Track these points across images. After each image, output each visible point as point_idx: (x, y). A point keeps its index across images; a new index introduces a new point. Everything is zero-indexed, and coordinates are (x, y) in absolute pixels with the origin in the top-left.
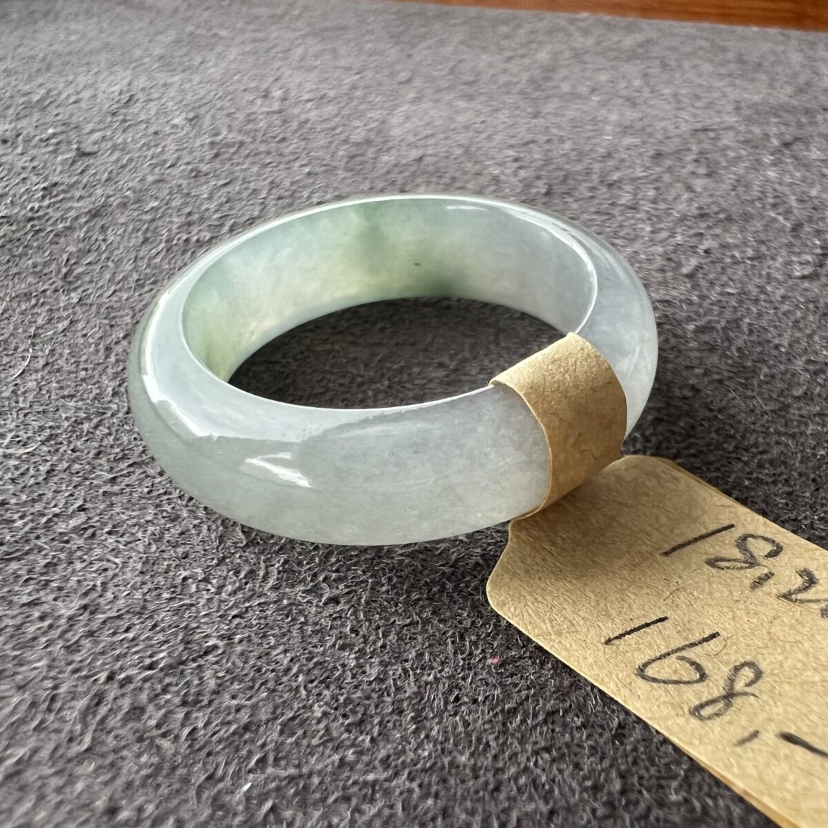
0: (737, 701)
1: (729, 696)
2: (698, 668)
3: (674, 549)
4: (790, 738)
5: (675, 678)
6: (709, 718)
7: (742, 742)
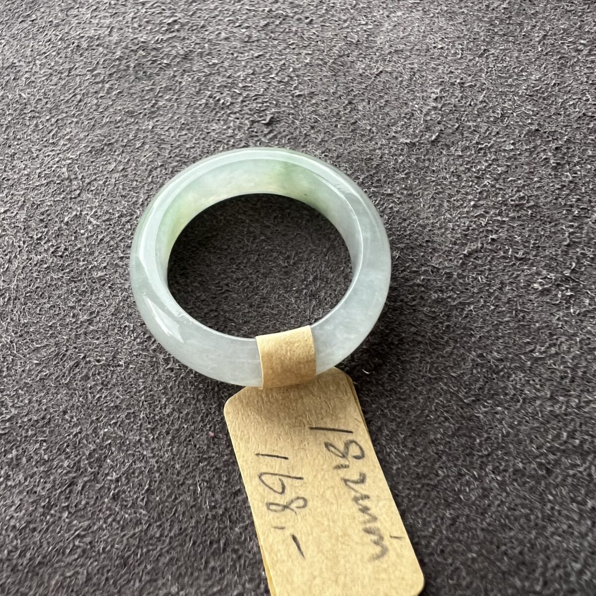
0: (288, 511)
1: (286, 507)
2: (284, 488)
3: (317, 428)
4: (294, 538)
5: (271, 486)
6: (271, 510)
7: (276, 528)
